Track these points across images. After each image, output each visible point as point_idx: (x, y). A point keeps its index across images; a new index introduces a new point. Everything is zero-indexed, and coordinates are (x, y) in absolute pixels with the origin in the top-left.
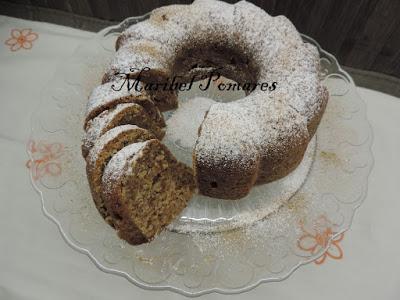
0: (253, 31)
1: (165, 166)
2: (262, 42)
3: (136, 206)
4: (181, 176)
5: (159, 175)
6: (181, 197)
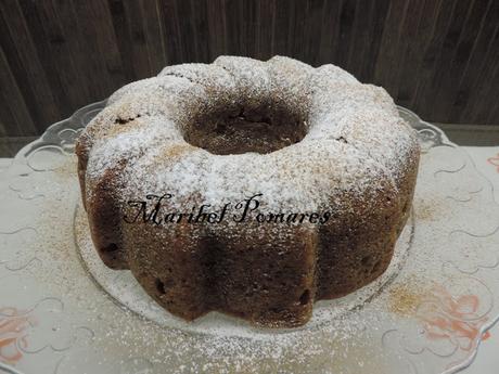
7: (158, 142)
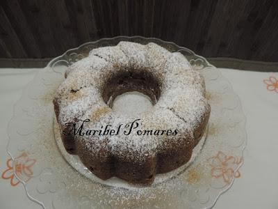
7: (90, 106)
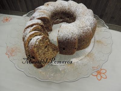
0: (73, 7)
1: (48, 43)
2: (76, 10)
3: (39, 54)
4: (53, 48)
5: (46, 46)
6: (54, 54)
